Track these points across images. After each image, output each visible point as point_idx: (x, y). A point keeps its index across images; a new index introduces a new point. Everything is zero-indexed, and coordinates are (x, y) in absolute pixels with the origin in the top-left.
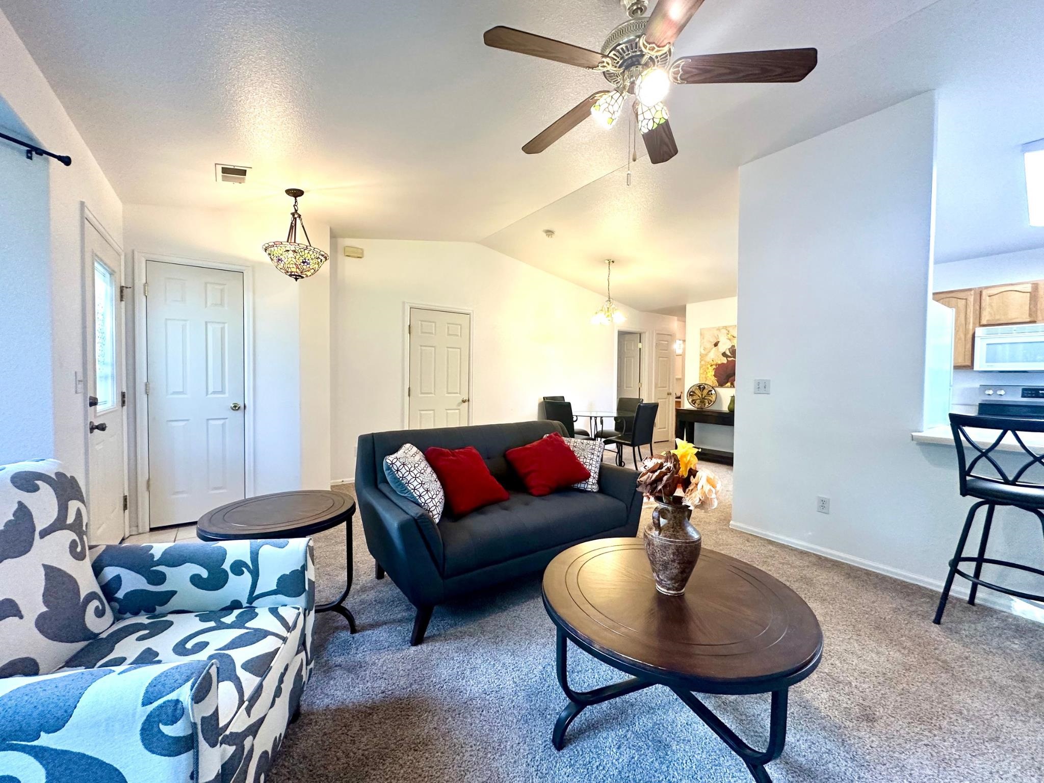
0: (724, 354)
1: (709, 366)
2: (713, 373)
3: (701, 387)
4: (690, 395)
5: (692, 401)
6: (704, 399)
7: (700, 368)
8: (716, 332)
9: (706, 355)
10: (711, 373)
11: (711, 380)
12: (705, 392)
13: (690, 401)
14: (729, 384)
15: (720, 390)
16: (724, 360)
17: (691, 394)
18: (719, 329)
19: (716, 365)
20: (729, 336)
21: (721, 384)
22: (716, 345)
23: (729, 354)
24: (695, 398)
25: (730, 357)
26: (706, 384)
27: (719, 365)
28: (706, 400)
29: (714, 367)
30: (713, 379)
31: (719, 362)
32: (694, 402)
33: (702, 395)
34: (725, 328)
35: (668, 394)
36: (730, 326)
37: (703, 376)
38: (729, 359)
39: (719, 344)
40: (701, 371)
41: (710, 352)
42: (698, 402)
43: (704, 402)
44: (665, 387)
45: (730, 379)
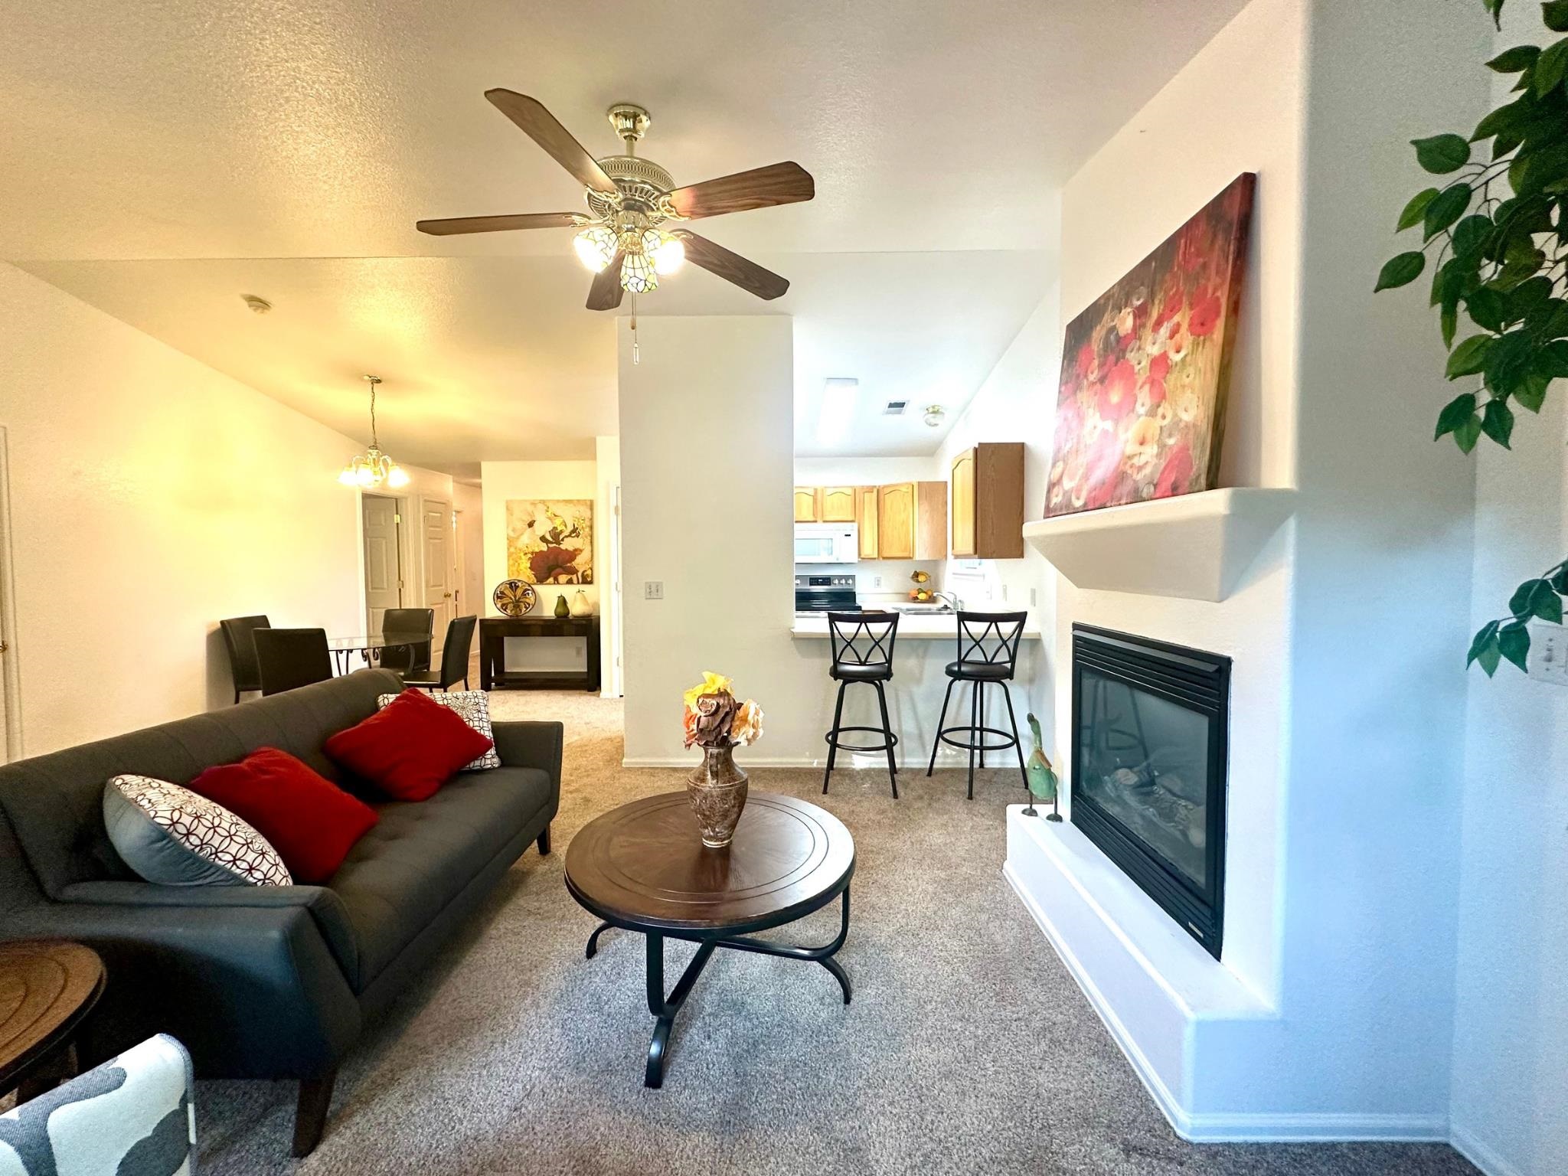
0: (543, 539)
1: (522, 554)
2: (529, 565)
3: (513, 585)
4: (498, 597)
5: (503, 605)
6: (518, 601)
7: (509, 556)
8: (530, 508)
9: (518, 538)
10: (525, 564)
11: (526, 574)
12: (519, 592)
13: (499, 606)
14: (551, 580)
15: (538, 588)
16: (544, 547)
17: (499, 596)
18: (534, 504)
19: (532, 553)
20: (549, 514)
21: (541, 580)
22: (531, 525)
23: (550, 539)
24: (505, 601)
25: (552, 543)
26: (519, 581)
27: (536, 553)
28: (522, 604)
29: (530, 556)
30: (530, 573)
31: (537, 550)
32: (504, 607)
33: (515, 596)
34: (543, 502)
35: (445, 596)
36: (549, 501)
37: (515, 569)
38: (551, 545)
39: (535, 524)
40: (511, 562)
41: (522, 534)
42: (510, 606)
43: (519, 606)
44: (441, 586)
45: (553, 573)
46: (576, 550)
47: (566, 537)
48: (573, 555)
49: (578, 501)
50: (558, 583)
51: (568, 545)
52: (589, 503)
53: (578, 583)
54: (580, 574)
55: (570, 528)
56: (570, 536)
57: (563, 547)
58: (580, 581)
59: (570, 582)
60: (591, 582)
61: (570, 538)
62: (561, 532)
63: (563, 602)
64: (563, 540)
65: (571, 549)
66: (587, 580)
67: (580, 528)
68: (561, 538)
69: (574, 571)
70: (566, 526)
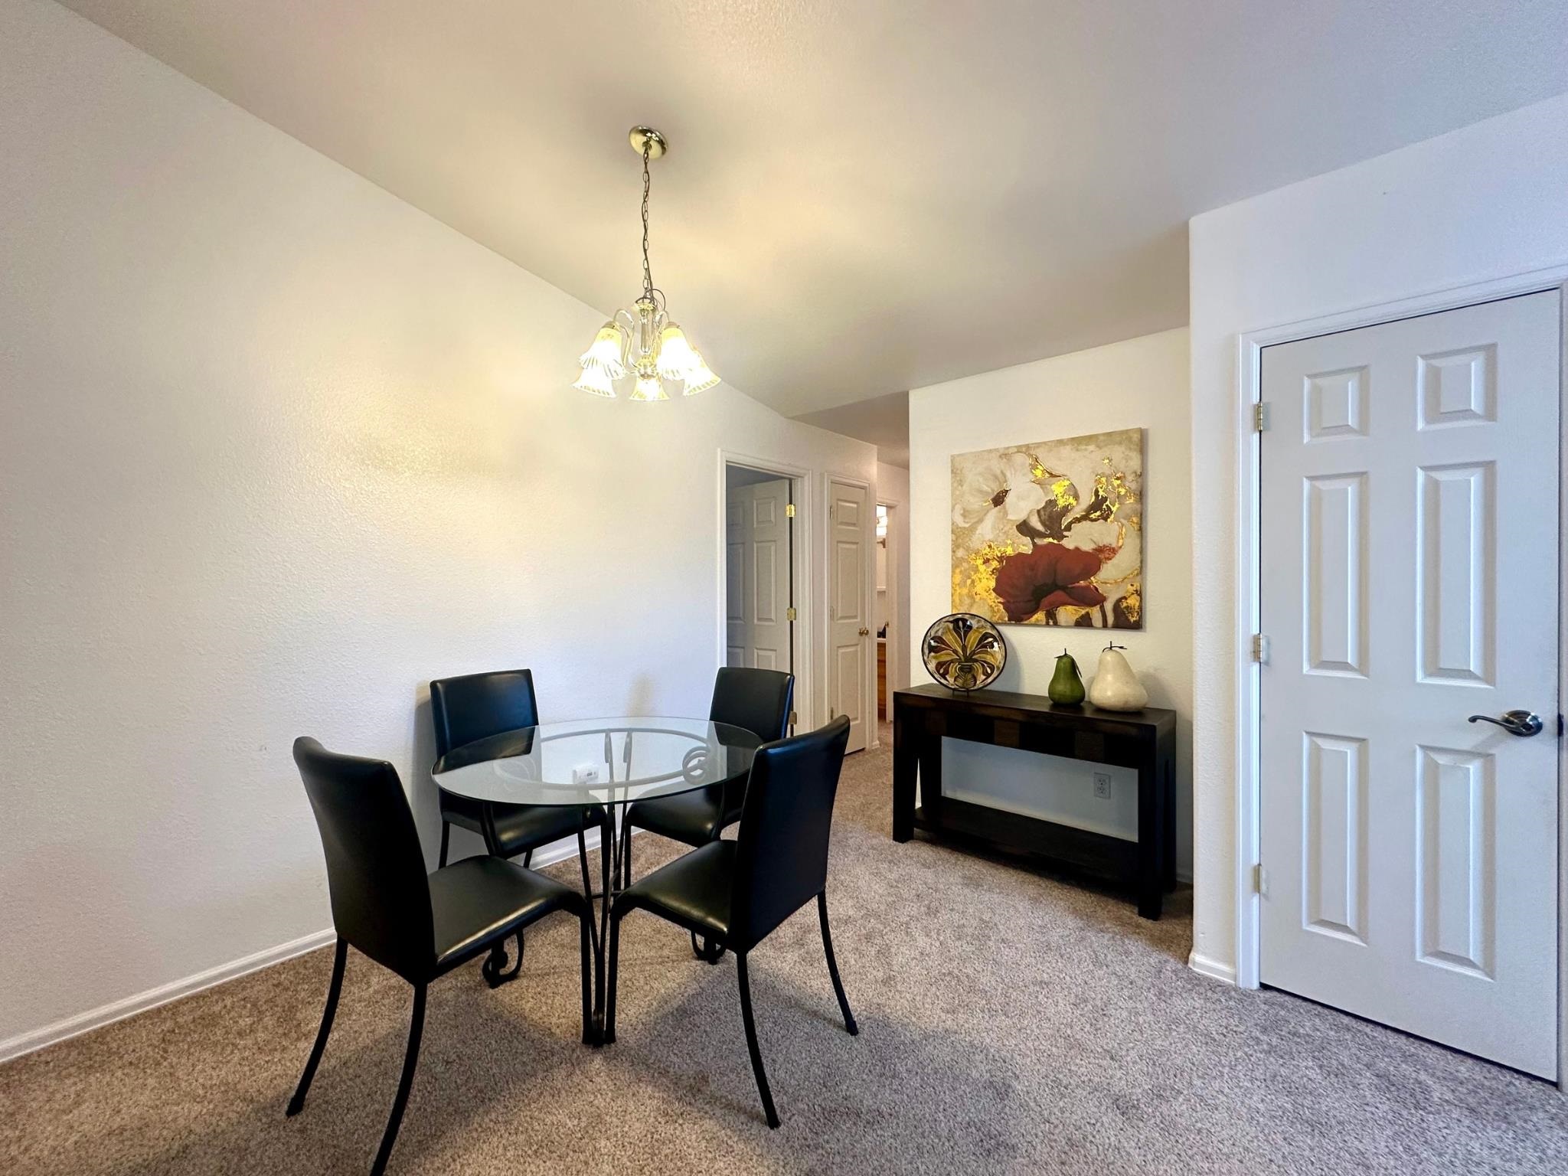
0: (1024, 528)
1: (980, 562)
2: (993, 584)
3: (960, 624)
4: (932, 649)
5: (939, 665)
6: (969, 659)
7: (954, 567)
8: (997, 466)
9: (972, 529)
10: (986, 582)
11: (986, 603)
12: (973, 638)
13: (932, 666)
14: (1040, 616)
15: (1015, 634)
16: (1025, 546)
17: (934, 645)
18: (1005, 455)
19: (1000, 559)
20: (1038, 473)
21: (1018, 616)
22: (999, 500)
23: (1040, 527)
24: (944, 657)
25: (1042, 535)
26: (973, 616)
27: (1009, 558)
28: (977, 665)
29: (995, 564)
30: (993, 599)
31: (1010, 551)
32: (942, 669)
33: (964, 648)
34: (1026, 449)
35: (861, 634)
36: (1039, 445)
37: (965, 591)
38: (1039, 541)
39: (1008, 500)
40: (958, 578)
41: (981, 521)
42: (954, 669)
43: (971, 669)
44: (855, 617)
45: (1045, 601)
46: (1100, 550)
47: (1078, 520)
48: (1094, 560)
49: (1109, 434)
50: (1056, 624)
51: (1081, 538)
52: (1136, 437)
53: (1105, 626)
54: (1109, 606)
55: (1087, 499)
56: (1085, 517)
57: (1069, 543)
58: (1111, 620)
59: (1084, 622)
60: (1137, 626)
61: (1086, 524)
62: (1066, 510)
63: (1068, 668)
64: (1068, 528)
65: (1087, 547)
66: (1127, 620)
67: (1112, 496)
68: (1065, 522)
69: (1095, 599)
70: (1076, 497)
